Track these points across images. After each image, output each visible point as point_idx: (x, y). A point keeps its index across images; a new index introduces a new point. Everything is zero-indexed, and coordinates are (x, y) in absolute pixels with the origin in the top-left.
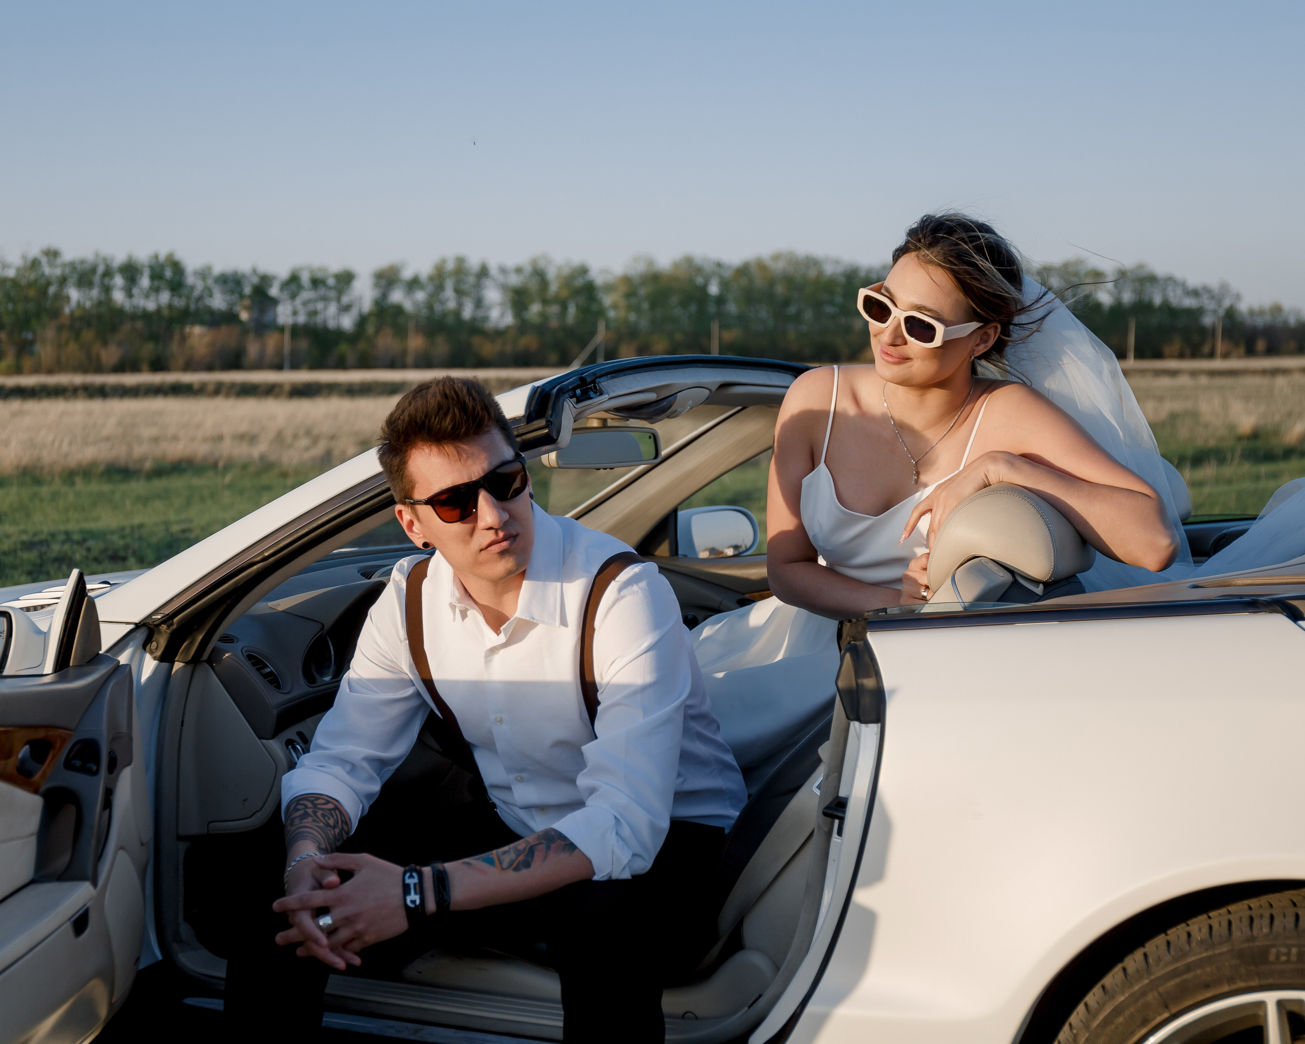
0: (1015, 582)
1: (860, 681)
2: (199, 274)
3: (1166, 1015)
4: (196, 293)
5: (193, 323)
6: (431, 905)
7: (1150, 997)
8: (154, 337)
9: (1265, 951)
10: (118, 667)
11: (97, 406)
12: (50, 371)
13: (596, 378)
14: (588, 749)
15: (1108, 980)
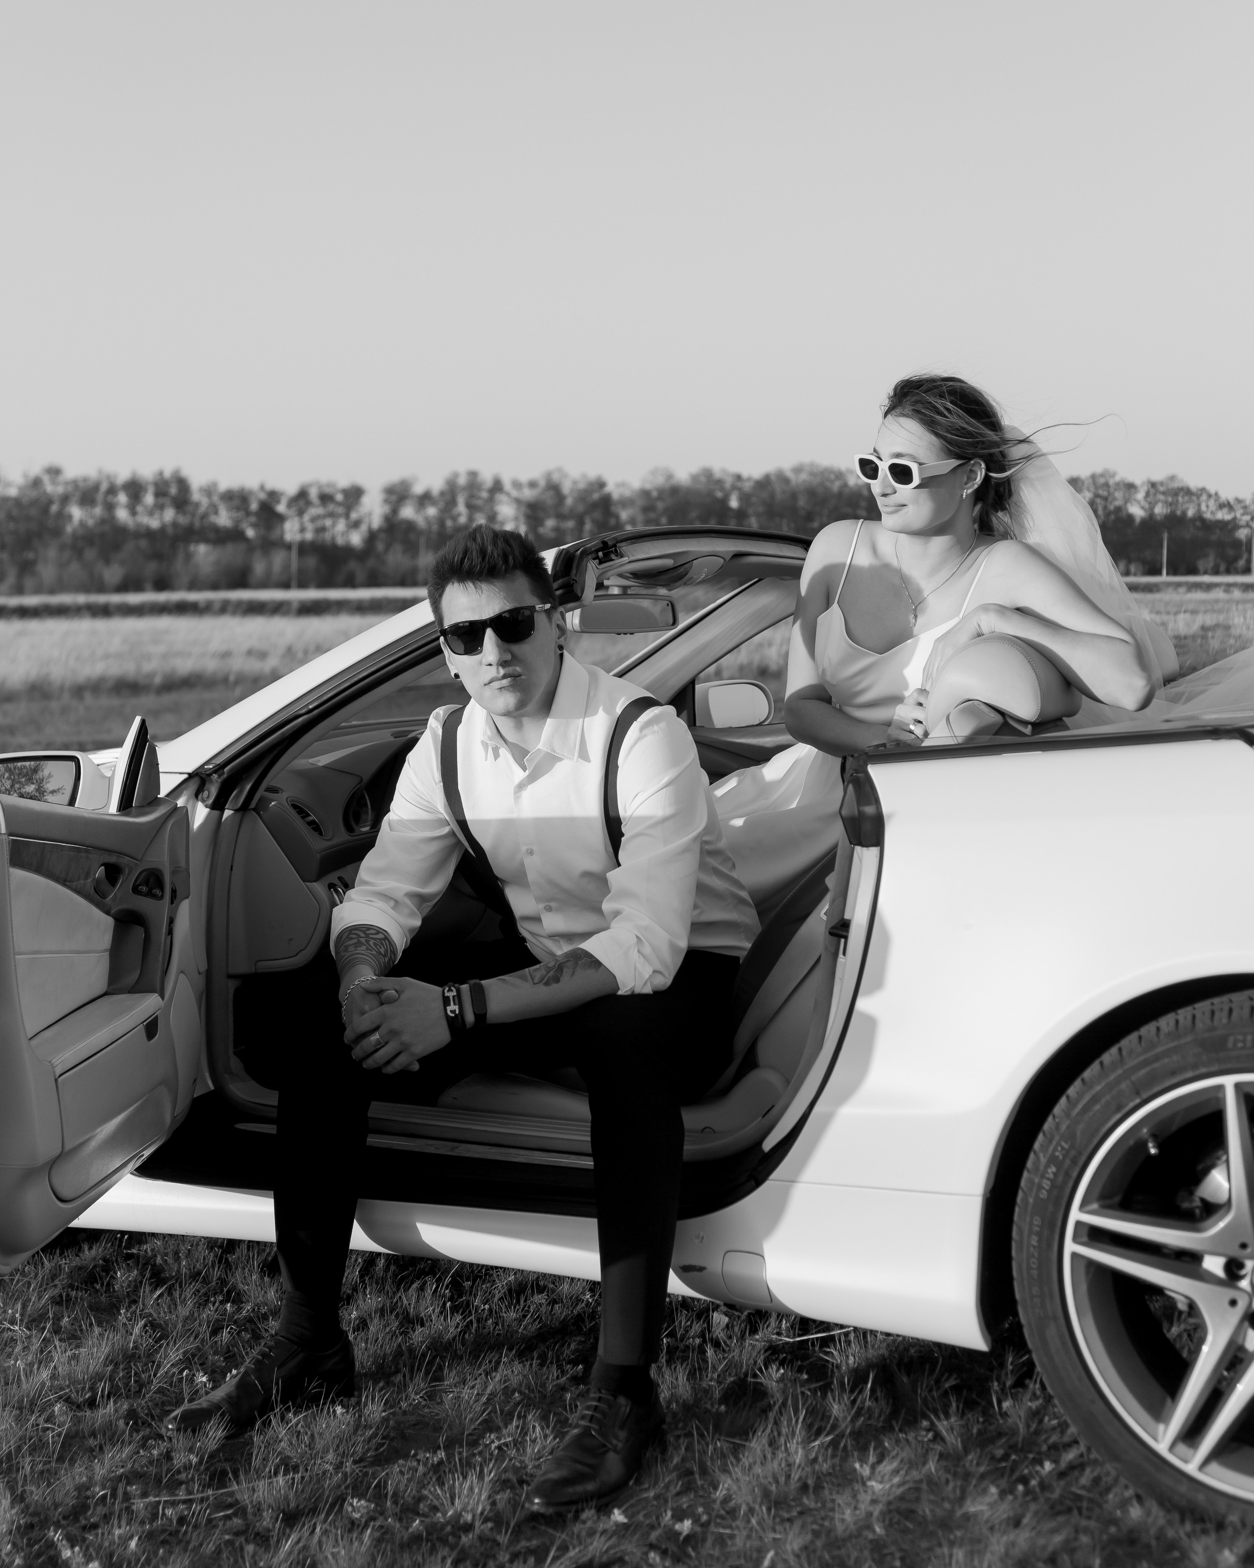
0: (1005, 724)
1: (861, 808)
2: (205, 490)
3: (1138, 1101)
4: (202, 509)
5: (197, 542)
6: (470, 1017)
7: (1124, 1086)
8: (158, 556)
9: (1224, 1039)
10: (175, 808)
11: (101, 625)
12: (52, 592)
13: (617, 542)
14: (614, 876)
15: (1087, 1074)
